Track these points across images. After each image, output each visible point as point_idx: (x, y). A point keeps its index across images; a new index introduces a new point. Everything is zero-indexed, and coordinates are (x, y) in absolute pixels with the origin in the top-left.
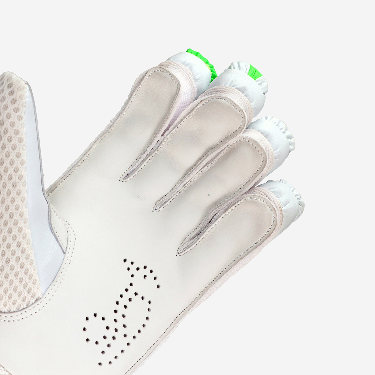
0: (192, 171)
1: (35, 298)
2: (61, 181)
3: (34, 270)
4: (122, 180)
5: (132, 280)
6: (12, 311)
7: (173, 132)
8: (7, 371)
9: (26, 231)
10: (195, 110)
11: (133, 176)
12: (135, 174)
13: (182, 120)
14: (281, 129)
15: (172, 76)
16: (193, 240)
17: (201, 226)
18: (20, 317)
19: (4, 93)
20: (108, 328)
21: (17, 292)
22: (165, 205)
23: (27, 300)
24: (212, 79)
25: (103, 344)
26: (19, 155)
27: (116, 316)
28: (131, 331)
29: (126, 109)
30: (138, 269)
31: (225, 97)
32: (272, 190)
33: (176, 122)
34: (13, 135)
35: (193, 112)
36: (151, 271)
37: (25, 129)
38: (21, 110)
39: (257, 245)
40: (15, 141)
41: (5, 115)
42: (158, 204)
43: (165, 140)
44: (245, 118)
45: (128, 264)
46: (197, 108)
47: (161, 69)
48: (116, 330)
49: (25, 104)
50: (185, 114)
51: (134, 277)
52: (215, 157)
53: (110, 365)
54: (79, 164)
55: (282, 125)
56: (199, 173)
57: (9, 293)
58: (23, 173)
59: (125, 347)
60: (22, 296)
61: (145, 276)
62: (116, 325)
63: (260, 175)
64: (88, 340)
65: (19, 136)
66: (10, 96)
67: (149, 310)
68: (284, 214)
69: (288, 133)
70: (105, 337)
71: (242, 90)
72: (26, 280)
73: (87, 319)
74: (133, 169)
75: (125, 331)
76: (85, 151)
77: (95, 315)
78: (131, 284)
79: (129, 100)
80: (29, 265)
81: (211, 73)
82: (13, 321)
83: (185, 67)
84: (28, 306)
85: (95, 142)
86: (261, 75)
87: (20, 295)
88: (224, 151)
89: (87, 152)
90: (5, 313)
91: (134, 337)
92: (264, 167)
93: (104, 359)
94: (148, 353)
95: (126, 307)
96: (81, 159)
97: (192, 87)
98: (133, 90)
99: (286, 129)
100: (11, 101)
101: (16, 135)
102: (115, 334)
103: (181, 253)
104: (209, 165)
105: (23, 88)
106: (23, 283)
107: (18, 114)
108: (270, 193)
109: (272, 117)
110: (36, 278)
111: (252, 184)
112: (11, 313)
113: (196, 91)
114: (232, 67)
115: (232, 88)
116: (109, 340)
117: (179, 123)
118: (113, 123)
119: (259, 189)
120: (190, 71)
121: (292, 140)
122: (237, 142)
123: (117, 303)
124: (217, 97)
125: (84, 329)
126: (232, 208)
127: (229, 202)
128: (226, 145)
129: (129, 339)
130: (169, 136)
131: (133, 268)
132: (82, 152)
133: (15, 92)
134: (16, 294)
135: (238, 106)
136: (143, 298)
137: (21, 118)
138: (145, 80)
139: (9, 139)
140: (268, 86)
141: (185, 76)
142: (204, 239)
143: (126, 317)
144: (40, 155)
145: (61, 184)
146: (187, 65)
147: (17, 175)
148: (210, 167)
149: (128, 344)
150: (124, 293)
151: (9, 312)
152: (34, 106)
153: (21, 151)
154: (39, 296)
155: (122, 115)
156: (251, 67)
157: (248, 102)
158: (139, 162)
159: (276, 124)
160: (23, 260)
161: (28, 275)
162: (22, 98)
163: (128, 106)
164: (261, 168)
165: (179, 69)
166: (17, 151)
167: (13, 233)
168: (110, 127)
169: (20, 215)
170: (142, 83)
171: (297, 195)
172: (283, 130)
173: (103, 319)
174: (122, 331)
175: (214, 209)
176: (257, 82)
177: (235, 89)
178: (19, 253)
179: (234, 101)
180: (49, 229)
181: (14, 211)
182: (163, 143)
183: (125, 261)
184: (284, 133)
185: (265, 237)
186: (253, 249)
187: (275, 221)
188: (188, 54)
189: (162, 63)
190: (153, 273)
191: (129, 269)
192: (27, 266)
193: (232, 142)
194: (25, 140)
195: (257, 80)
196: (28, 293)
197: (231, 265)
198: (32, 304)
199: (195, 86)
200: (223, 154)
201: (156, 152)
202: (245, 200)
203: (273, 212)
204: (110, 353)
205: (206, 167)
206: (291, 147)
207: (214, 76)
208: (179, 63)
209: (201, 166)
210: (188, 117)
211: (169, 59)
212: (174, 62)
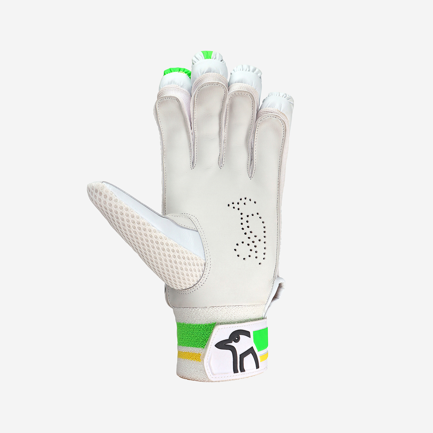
0: (221, 132)
1: (203, 265)
2: (164, 196)
3: (191, 254)
4: (192, 168)
5: (240, 211)
6: (199, 280)
7: (195, 122)
8: (222, 306)
9: (170, 242)
10: (195, 102)
11: (195, 161)
12: (196, 159)
13: (193, 113)
14: (246, 71)
15: (170, 97)
16: (252, 165)
17: (249, 154)
18: (205, 279)
19: (97, 197)
20: (248, 245)
21: (193, 270)
22: (224, 160)
23: (201, 270)
24: (190, 76)
25: (253, 254)
26: (133, 215)
27: (247, 236)
28: (260, 236)
29: (162, 132)
30: (238, 203)
31: (204, 84)
32: (268, 106)
33: (192, 117)
34: (121, 211)
35: (195, 105)
36: (245, 198)
37: (123, 203)
38: (113, 197)
39: (284, 140)
40: (125, 212)
41: (108, 206)
42: (219, 163)
43: (195, 129)
44: (223, 85)
45: (232, 206)
46: (195, 101)
47: (161, 99)
48: (253, 242)
49: (111, 192)
50: (193, 109)
51: (240, 209)
52: (226, 115)
53: (265, 260)
54: (165, 179)
55: (245, 67)
56: (225, 130)
57: (190, 274)
58: (143, 221)
59: (265, 246)
60: (197, 270)
61: (245, 204)
62: (251, 240)
63: (256, 105)
64: (244, 259)
65: (124, 208)
66: (101, 195)
67: (260, 218)
68: (284, 113)
69: (251, 68)
70: (251, 250)
71: (209, 71)
72: (191, 262)
73: (235, 250)
74: (193, 157)
75: (258, 238)
76: (162, 171)
77: (237, 245)
78: (242, 214)
79: (159, 127)
80: (186, 255)
81: (186, 74)
82: (204, 283)
83: (171, 85)
84: (203, 271)
85: (163, 162)
86: (212, 52)
87: (195, 271)
88: (228, 109)
89: (163, 170)
90: (196, 284)
91: (265, 237)
92: (254, 99)
93: (260, 260)
94: (278, 236)
95: (248, 227)
96: (164, 176)
97: (184, 92)
98: (157, 120)
99: (249, 67)
100: (104, 197)
101: (122, 209)
102: (254, 244)
103: (251, 176)
104: (227, 121)
105: (103, 186)
106: (192, 265)
107: (113, 199)
108: (268, 108)
109: (236, 67)
110: (195, 256)
111: (255, 112)
112: (199, 281)
113: (188, 92)
114: (194, 63)
115: (203, 75)
116: (254, 249)
117: (193, 116)
118: (163, 145)
119: (261, 112)
120: (175, 85)
121: (257, 70)
122: (229, 99)
123: (243, 229)
124: (200, 88)
125: (238, 256)
126: (256, 133)
127: (252, 131)
128: (226, 105)
129: (263, 240)
130: (195, 126)
131: (235, 205)
132: (161, 173)
133: (101, 192)
134: (194, 272)
135: (214, 83)
136: (253, 215)
137: (116, 200)
138: (158, 111)
139: (121, 214)
140: (220, 54)
141: (176, 90)
142: (256, 160)
143: (252, 232)
144: (142, 204)
145: (166, 197)
146: (171, 83)
147: (141, 225)
148: (228, 122)
149: (265, 243)
150: (242, 221)
151: (198, 282)
152: (116, 187)
153: (132, 213)
154: (204, 262)
155: (163, 137)
156: (203, 52)
157: (218, 74)
158: (192, 152)
159: (242, 70)
160: (181, 255)
161: (190, 259)
162: (107, 191)
163: (162, 130)
164: (253, 101)
165: (169, 89)
166: (130, 215)
167: (166, 249)
168: (163, 148)
169: (161, 238)
170: (158, 113)
171: (283, 96)
172: (248, 70)
173: (243, 242)
174: (256, 240)
175: (249, 141)
176: (213, 58)
177: (205, 74)
178: (177, 254)
179: (210, 82)
180: (180, 228)
181: (156, 240)
182: (195, 132)
183: (229, 205)
184: (249, 71)
185: (284, 133)
186: (284, 144)
187: (282, 121)
188: (167, 75)
189: (158, 94)
190: (247, 198)
191: (234, 208)
192: (186, 256)
193: (227, 101)
194: (128, 207)
195: (212, 58)
196: (198, 266)
197: (280, 160)
198: (204, 268)
199: (185, 90)
200: (229, 111)
201: (196, 139)
202: (259, 124)
203: (278, 117)
204: (260, 255)
205: (226, 124)
206: (259, 75)
207: (189, 75)
208: (166, 86)
209: (223, 126)
210: (195, 109)
211: (160, 88)
212: (163, 87)
